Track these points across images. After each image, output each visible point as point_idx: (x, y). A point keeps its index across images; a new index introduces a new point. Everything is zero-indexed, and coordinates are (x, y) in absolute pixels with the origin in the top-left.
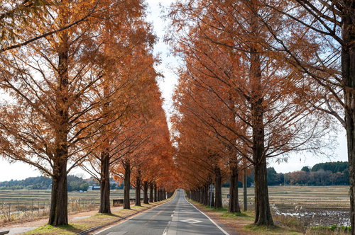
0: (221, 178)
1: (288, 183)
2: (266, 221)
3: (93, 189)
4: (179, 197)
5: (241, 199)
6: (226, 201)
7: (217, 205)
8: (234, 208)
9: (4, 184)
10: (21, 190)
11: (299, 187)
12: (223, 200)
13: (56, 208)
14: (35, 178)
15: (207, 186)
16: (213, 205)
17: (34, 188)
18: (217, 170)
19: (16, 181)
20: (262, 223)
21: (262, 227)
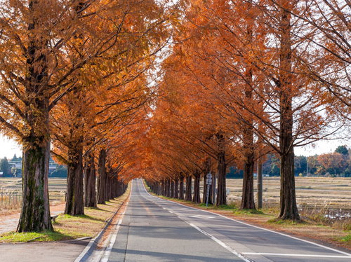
0: (225, 165)
1: (313, 172)
2: (292, 215)
8: (248, 203)
11: (329, 179)
13: (74, 197)
18: (221, 156)
20: (288, 217)
21: (288, 221)
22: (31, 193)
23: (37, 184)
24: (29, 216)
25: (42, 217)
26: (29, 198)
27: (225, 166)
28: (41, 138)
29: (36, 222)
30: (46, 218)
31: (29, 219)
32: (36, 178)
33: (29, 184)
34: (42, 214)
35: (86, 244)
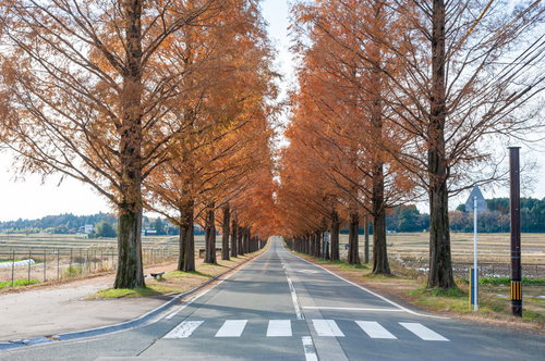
2: (383, 269)
3: (146, 234)
4: (275, 247)
5: (361, 251)
6: (344, 253)
7: (334, 257)
8: (353, 259)
9: (8, 225)
10: (36, 235)
12: (340, 252)
14: (55, 217)
15: (319, 233)
16: (328, 258)
17: (56, 232)
18: (335, 216)
19: (27, 221)
20: (380, 272)
21: (379, 275)
22: (125, 254)
23: (131, 246)
24: (124, 274)
25: (135, 275)
26: (123, 258)
27: (338, 225)
28: (133, 205)
29: (130, 280)
30: (138, 276)
31: (123, 278)
32: (129, 241)
33: (124, 246)
34: (135, 272)
35: (168, 300)
